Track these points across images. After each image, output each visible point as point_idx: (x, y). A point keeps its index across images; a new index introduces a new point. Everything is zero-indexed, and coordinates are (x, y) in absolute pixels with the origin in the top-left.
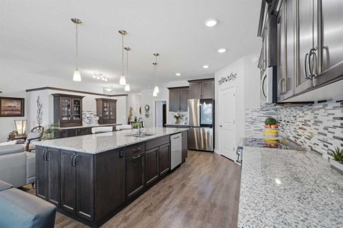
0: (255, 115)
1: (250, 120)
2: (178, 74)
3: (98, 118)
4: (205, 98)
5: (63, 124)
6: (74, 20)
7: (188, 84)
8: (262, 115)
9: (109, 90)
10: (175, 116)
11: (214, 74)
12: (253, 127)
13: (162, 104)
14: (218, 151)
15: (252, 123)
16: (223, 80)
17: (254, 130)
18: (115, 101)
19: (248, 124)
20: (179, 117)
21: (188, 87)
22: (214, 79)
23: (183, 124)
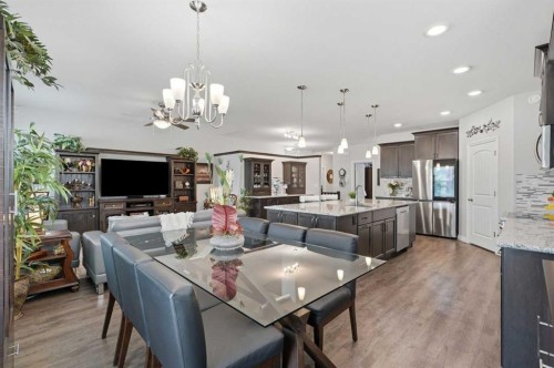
0: (534, 183)
1: (525, 190)
2: (398, 125)
3: (286, 187)
4: (440, 157)
5: (256, 192)
6: (299, 88)
7: (412, 138)
8: (548, 183)
9: (289, 149)
10: (391, 186)
11: (457, 122)
12: (529, 202)
13: (364, 167)
14: (465, 238)
15: (529, 195)
16: (475, 131)
17: (533, 206)
18: (305, 164)
19: (520, 196)
20: (397, 186)
21: (413, 142)
22: (458, 128)
23: (403, 196)
